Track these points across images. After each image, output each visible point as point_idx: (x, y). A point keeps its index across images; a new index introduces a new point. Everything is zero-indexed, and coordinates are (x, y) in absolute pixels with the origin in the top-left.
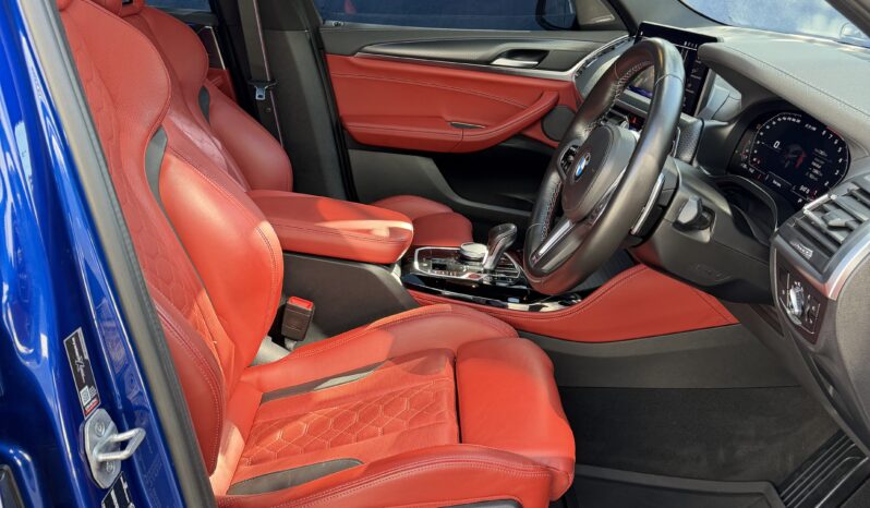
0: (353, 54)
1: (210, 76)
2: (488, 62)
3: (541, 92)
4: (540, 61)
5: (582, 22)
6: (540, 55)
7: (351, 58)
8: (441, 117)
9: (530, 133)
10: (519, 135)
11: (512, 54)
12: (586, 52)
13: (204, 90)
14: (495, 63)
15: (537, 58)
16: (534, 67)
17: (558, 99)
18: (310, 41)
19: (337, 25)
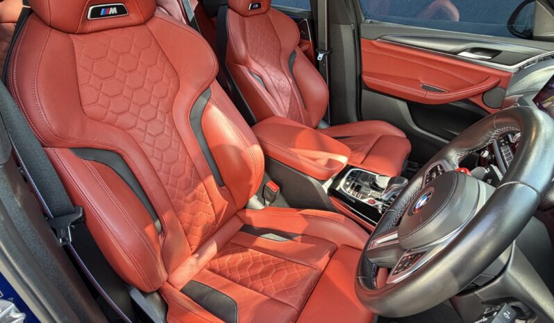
0: (375, 39)
1: (300, 45)
2: (456, 53)
3: (488, 76)
4: (493, 57)
5: (535, 34)
6: (494, 53)
7: (374, 42)
8: (419, 81)
9: (473, 100)
10: (466, 100)
11: (474, 50)
12: (531, 55)
13: (294, 52)
14: (460, 54)
15: (492, 54)
16: (488, 60)
17: (499, 83)
18: (354, 31)
19: (371, 22)
